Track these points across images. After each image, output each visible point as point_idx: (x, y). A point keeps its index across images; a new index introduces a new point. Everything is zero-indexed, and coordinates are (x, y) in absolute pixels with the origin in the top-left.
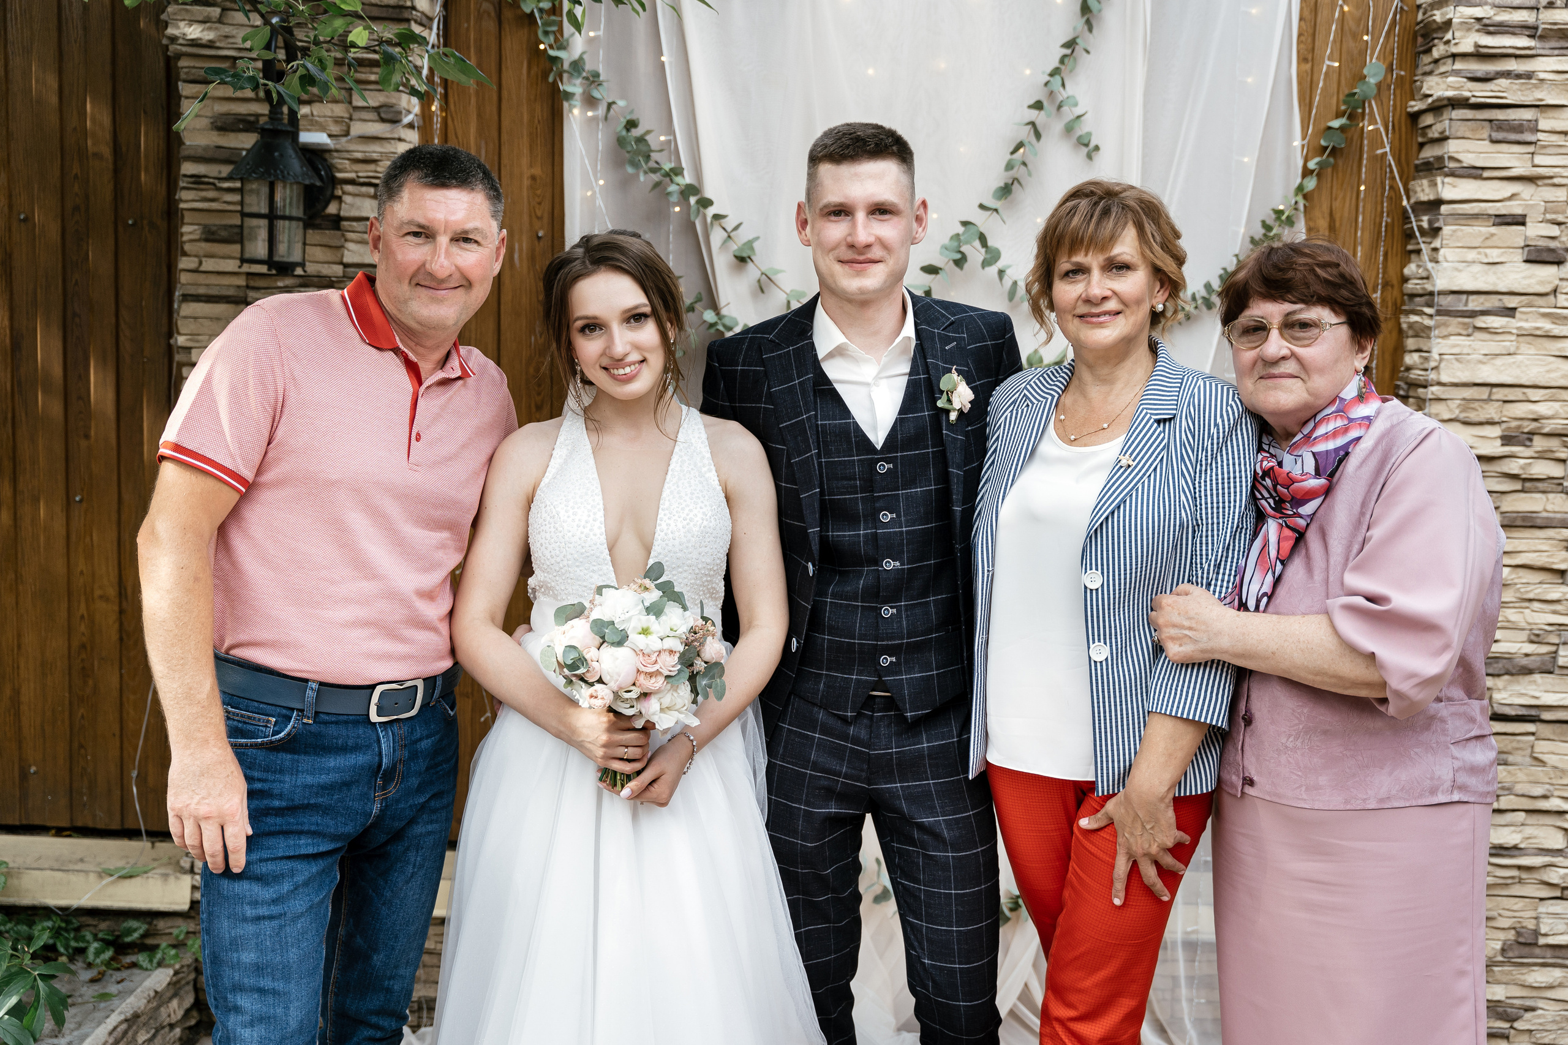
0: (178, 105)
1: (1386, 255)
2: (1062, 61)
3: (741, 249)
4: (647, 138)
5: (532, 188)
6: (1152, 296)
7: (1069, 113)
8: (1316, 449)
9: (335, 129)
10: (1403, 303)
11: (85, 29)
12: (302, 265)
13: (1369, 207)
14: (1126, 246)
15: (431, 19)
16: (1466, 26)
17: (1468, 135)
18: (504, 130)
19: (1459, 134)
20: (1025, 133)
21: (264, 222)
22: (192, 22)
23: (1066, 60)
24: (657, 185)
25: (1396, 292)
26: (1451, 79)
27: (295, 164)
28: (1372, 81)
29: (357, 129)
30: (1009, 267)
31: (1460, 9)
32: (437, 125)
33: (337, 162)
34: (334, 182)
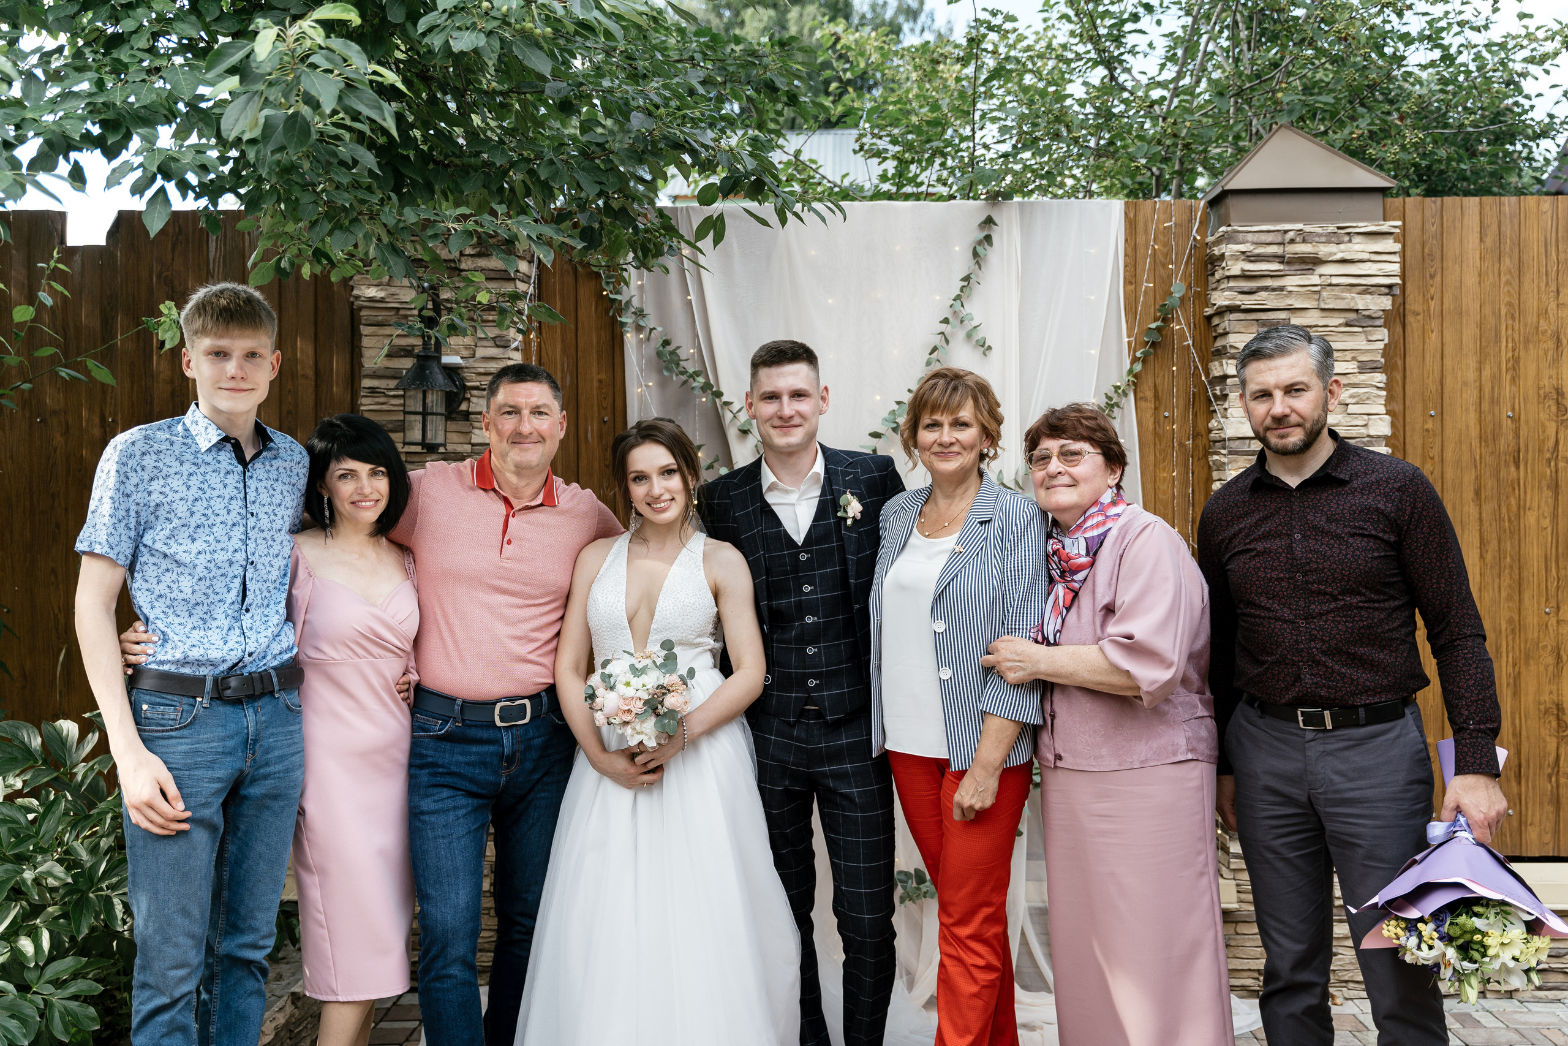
0: (360, 340)
1: (1195, 415)
2: (961, 290)
3: (743, 425)
4: (678, 351)
5: (599, 388)
6: (981, 444)
7: (969, 325)
8: (1087, 535)
9: (465, 353)
10: (1210, 448)
11: (297, 292)
12: (444, 445)
13: (1181, 382)
14: (966, 413)
15: (530, 277)
16: (1235, 257)
17: (1242, 330)
18: (580, 349)
19: (1236, 330)
20: (938, 340)
21: (419, 418)
22: (370, 286)
23: (964, 290)
24: (685, 382)
25: (1205, 440)
26: (1226, 293)
27: (440, 378)
28: (1177, 295)
29: (481, 352)
31: (1230, 246)
32: (534, 348)
33: (466, 374)
34: (465, 388)
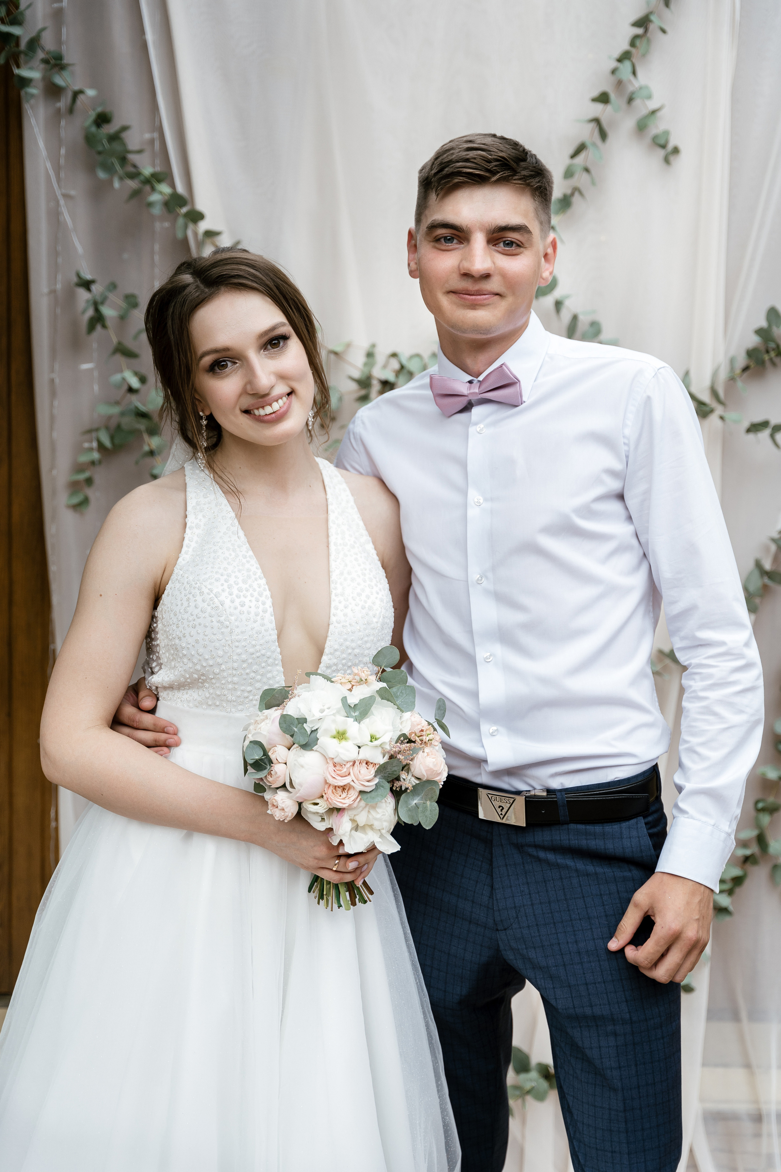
2: (633, 44)
4: (124, 135)
7: (642, 107)
20: (588, 133)
23: (638, 42)
24: (136, 194)
30: (567, 297)
